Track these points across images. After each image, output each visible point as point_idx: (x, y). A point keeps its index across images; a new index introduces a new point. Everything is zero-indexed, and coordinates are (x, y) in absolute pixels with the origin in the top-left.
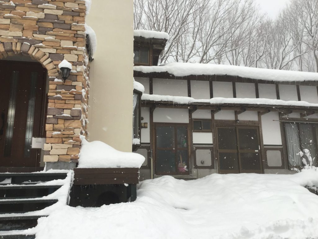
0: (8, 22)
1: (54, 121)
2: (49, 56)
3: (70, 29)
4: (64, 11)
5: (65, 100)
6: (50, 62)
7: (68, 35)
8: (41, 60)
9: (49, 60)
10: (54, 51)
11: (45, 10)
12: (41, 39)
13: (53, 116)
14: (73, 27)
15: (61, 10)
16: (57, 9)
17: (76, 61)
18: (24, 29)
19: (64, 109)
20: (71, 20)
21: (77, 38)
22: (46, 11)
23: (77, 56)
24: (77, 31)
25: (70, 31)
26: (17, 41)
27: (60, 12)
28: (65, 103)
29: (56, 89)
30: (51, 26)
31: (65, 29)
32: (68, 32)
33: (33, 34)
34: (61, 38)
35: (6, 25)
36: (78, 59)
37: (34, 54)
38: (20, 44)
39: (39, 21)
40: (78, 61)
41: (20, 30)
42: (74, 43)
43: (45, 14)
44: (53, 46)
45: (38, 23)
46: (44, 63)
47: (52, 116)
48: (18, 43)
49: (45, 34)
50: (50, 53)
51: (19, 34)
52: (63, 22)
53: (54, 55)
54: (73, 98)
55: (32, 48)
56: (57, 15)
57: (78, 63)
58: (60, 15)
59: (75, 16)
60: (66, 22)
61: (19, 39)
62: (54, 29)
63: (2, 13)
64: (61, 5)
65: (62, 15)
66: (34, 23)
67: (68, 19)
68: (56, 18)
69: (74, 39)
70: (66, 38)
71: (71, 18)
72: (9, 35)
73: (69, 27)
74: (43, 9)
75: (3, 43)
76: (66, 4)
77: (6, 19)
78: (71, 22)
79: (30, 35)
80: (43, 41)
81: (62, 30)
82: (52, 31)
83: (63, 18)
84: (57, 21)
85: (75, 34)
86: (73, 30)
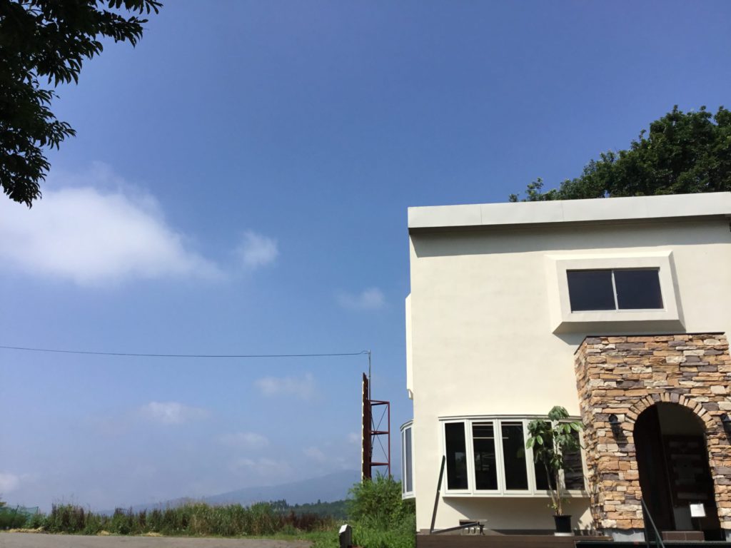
0: (650, 370)
1: (726, 482)
2: (703, 406)
3: (717, 371)
4: (705, 350)
6: (706, 412)
7: (716, 379)
8: (696, 411)
9: (704, 410)
10: (707, 400)
11: (684, 352)
12: (688, 387)
13: (724, 475)
14: (720, 369)
15: (701, 349)
16: (697, 349)
18: (667, 377)
20: (715, 360)
21: (728, 381)
22: (686, 353)
24: (725, 373)
25: (718, 374)
26: (664, 392)
27: (701, 352)
29: (719, 444)
30: (695, 370)
31: (712, 372)
32: (715, 375)
33: (679, 381)
34: (711, 383)
35: (648, 375)
37: (685, 405)
38: (668, 395)
39: (680, 365)
41: (664, 379)
42: (726, 387)
43: (686, 356)
44: (703, 394)
45: (681, 368)
46: (700, 414)
47: (722, 476)
48: (666, 394)
49: (692, 380)
50: (702, 403)
51: (665, 382)
52: (706, 364)
53: (707, 404)
55: (682, 398)
56: (699, 357)
58: (701, 356)
59: (719, 355)
60: (710, 363)
61: (666, 389)
62: (699, 372)
63: (640, 360)
64: (700, 343)
65: (704, 355)
66: (678, 369)
67: (712, 359)
68: (699, 359)
69: (725, 383)
70: (716, 383)
71: (715, 357)
72: (654, 384)
73: (715, 369)
74: (682, 351)
75: (650, 395)
76: (705, 341)
77: (648, 367)
78: (716, 363)
79: (675, 383)
80: (691, 389)
81: (708, 374)
82: (698, 376)
83: (706, 359)
84: (701, 364)
85: (724, 376)
86: (722, 373)
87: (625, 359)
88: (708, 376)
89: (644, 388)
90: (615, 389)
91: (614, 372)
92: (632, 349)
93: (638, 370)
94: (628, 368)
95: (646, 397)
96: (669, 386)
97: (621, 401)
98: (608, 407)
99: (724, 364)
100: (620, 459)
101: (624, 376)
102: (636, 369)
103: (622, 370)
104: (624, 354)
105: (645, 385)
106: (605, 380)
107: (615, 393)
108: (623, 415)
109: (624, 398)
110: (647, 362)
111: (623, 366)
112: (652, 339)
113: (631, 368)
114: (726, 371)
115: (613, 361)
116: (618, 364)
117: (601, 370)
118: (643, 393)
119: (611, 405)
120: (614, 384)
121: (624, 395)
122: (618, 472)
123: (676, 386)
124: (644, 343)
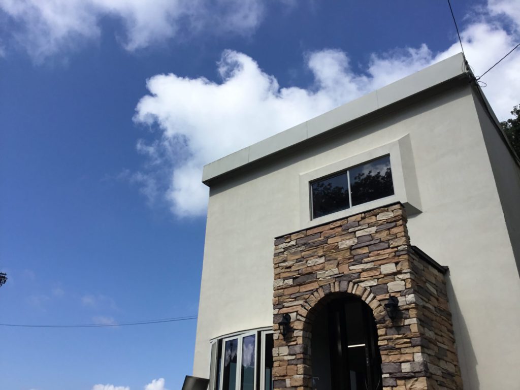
0: (322, 260)
1: (391, 382)
2: (371, 290)
3: (389, 247)
4: (377, 226)
5: (400, 349)
6: (373, 298)
7: (387, 257)
8: (363, 298)
9: (372, 295)
10: (374, 283)
12: (358, 271)
13: (390, 374)
14: (392, 244)
15: (374, 226)
16: (369, 227)
17: (404, 289)
18: (339, 264)
19: (401, 363)
20: (387, 235)
21: (399, 256)
22: (358, 234)
23: (403, 281)
24: (397, 247)
25: (389, 250)
26: (334, 281)
27: (374, 229)
28: (401, 354)
29: (386, 334)
30: (366, 250)
31: (383, 249)
32: (386, 252)
33: (349, 266)
34: (380, 262)
35: (321, 265)
36: (405, 285)
37: (353, 292)
38: (338, 284)
39: (351, 248)
40: (406, 289)
41: (335, 267)
42: (397, 264)
43: (358, 238)
44: (372, 276)
45: (353, 252)
46: (368, 301)
47: (387, 375)
48: (336, 283)
49: (362, 263)
50: (371, 287)
51: (336, 271)
52: (378, 241)
53: (376, 287)
54: (410, 345)
55: (351, 284)
56: (371, 235)
57: (407, 292)
58: (373, 234)
59: (392, 228)
60: (382, 239)
61: (336, 278)
62: (370, 253)
63: (316, 252)
64: (373, 219)
65: (376, 232)
66: (349, 253)
67: (384, 235)
68: (370, 238)
69: (396, 260)
70: (386, 261)
71: (387, 232)
72: (326, 275)
73: (386, 245)
74: (355, 232)
75: (321, 287)
76: (378, 216)
77: (321, 257)
78: (389, 237)
79: (345, 269)
80: (360, 273)
81: (379, 252)
82: (369, 257)
83: (378, 236)
84: (372, 242)
85: (395, 252)
86: (393, 248)
87: (303, 254)
88: (378, 255)
89: (317, 280)
90: (291, 286)
91: (293, 269)
92: (310, 242)
93: (312, 263)
94: (304, 262)
95: (317, 290)
96: (340, 274)
97: (295, 298)
98: (284, 307)
99: (397, 238)
100: (289, 363)
101: (300, 272)
102: (311, 262)
103: (299, 266)
104: (303, 248)
105: (318, 277)
106: (285, 279)
107: (291, 290)
108: (295, 313)
109: (298, 295)
110: (321, 253)
111: (300, 261)
112: (327, 227)
113: (307, 261)
114: (397, 244)
115: (293, 258)
116: (297, 259)
117: (282, 269)
118: (315, 286)
119: (286, 305)
120: (290, 282)
121: (299, 292)
122: (286, 378)
123: (346, 273)
124: (321, 233)
